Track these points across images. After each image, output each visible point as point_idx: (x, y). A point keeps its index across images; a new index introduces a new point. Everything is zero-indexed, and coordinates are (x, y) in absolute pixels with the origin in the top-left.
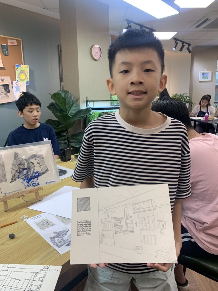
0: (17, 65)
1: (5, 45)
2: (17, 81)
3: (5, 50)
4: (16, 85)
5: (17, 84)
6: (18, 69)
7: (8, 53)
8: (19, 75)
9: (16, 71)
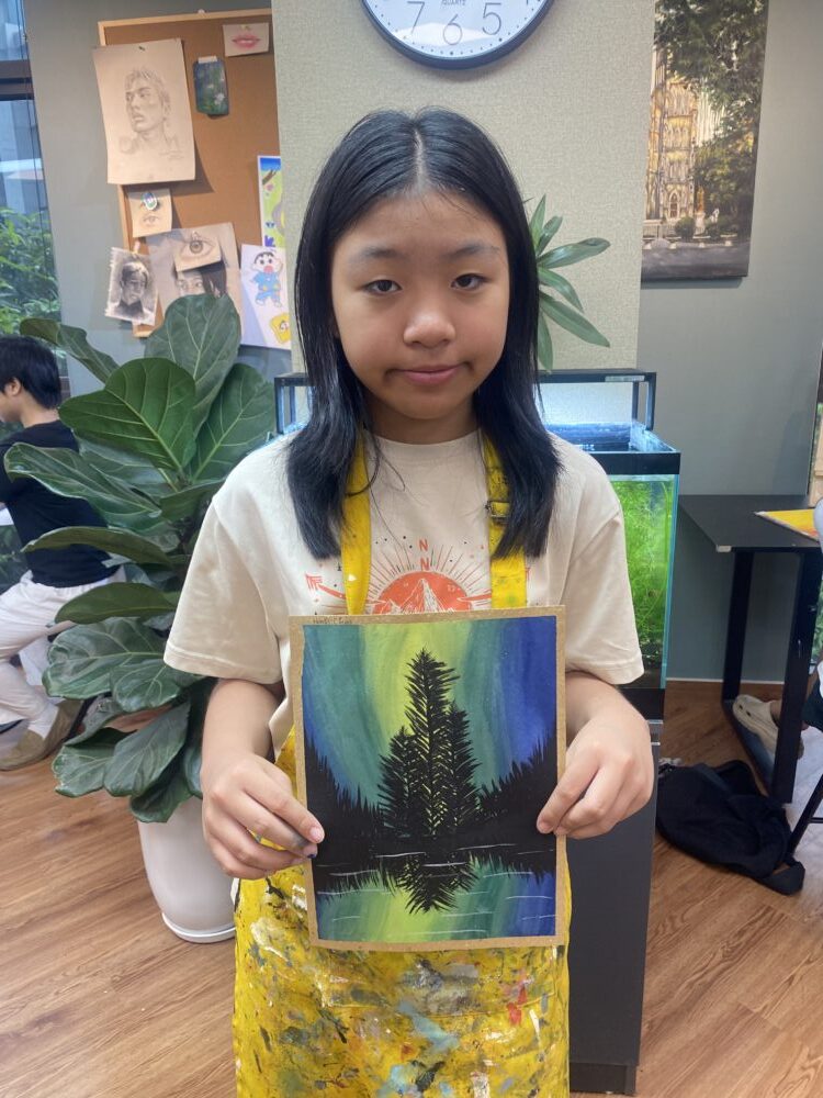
0: (263, 160)
1: (213, 59)
2: (269, 243)
3: (211, 86)
4: (261, 268)
5: (266, 258)
6: (272, 181)
7: (226, 100)
8: (276, 211)
9: (262, 189)
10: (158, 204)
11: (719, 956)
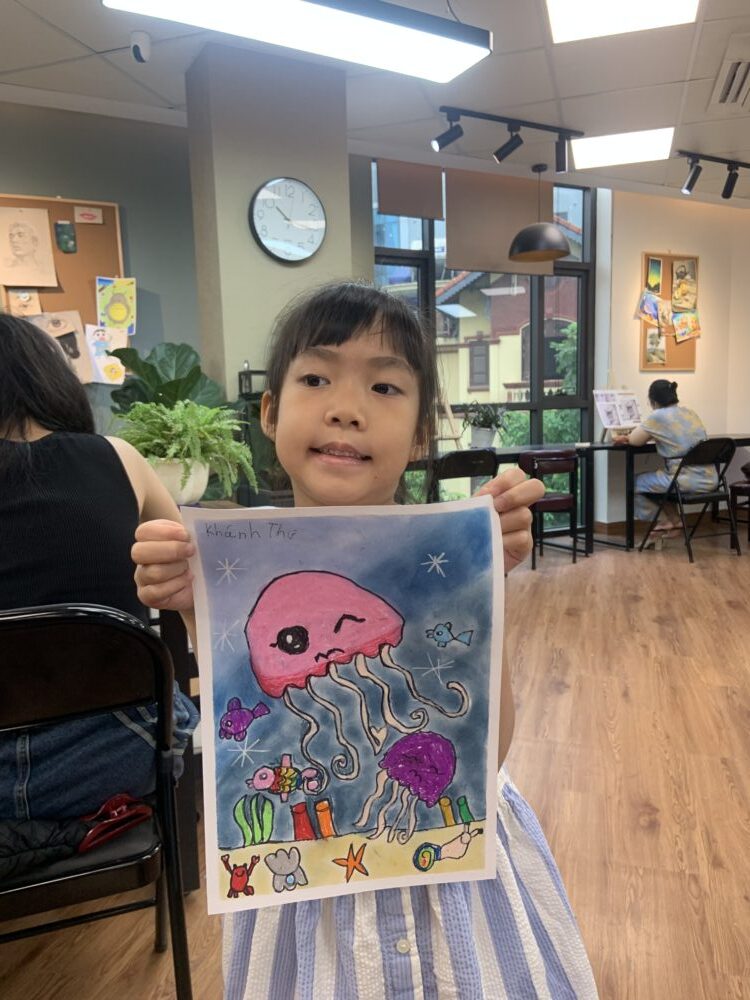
0: (100, 280)
1: (67, 223)
2: (102, 324)
3: (66, 237)
4: (97, 338)
5: (100, 333)
6: (104, 291)
7: (75, 245)
8: (107, 307)
9: (98, 295)
10: (30, 299)
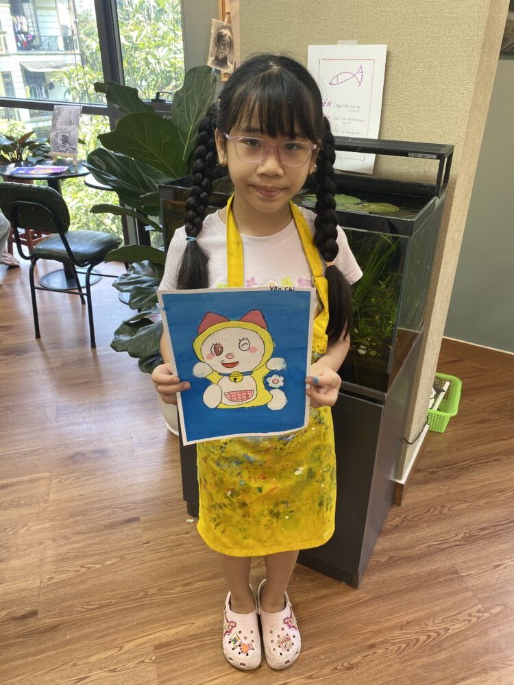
11: (459, 537)
